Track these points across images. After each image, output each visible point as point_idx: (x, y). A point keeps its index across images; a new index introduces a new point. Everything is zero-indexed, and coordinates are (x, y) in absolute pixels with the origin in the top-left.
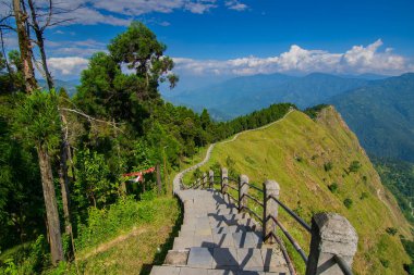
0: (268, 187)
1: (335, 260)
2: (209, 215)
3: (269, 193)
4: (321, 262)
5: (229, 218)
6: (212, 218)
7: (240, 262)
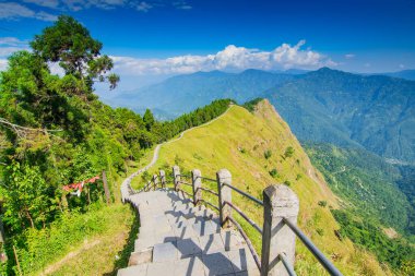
0: (221, 176)
1: (284, 221)
2: (166, 213)
3: (222, 181)
4: (274, 226)
5: (186, 212)
6: (170, 215)
7: (203, 249)
